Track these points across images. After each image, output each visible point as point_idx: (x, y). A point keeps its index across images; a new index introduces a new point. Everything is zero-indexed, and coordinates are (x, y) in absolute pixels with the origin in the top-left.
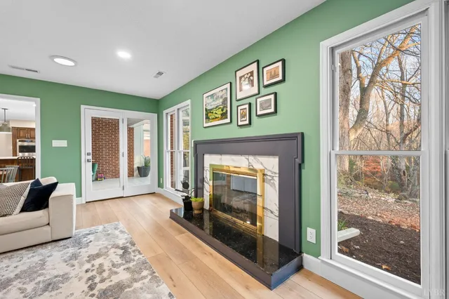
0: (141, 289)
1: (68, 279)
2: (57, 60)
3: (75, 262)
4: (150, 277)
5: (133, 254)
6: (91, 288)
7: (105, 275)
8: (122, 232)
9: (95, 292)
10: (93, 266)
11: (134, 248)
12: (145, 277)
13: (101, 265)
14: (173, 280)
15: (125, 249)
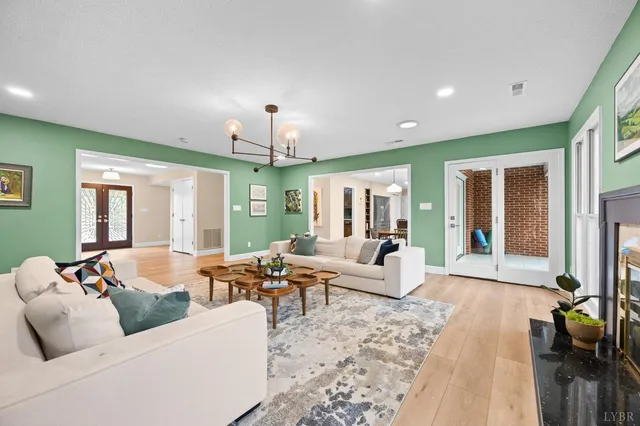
0: (389, 370)
1: (365, 326)
2: (403, 126)
3: (381, 318)
4: (408, 368)
5: (423, 340)
6: (365, 341)
7: (384, 339)
8: (443, 316)
9: (364, 345)
10: (386, 328)
11: (432, 336)
12: (404, 365)
13: (390, 331)
14: (422, 390)
15: (423, 331)
